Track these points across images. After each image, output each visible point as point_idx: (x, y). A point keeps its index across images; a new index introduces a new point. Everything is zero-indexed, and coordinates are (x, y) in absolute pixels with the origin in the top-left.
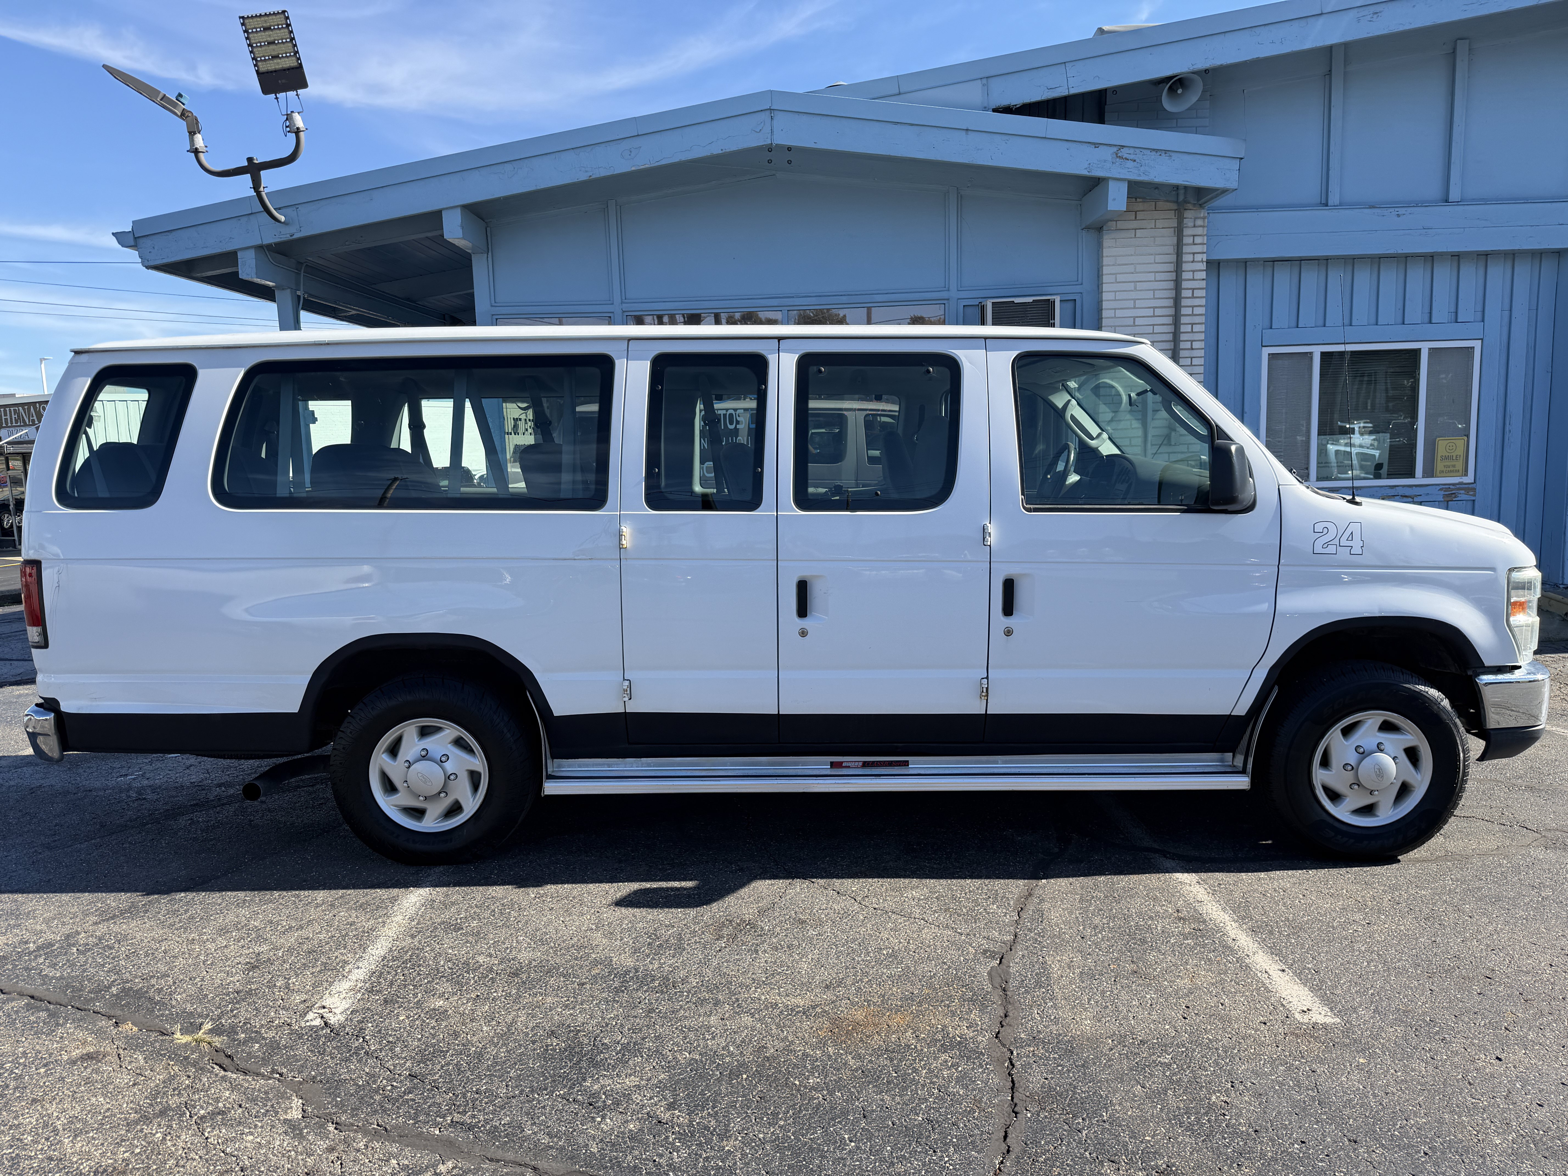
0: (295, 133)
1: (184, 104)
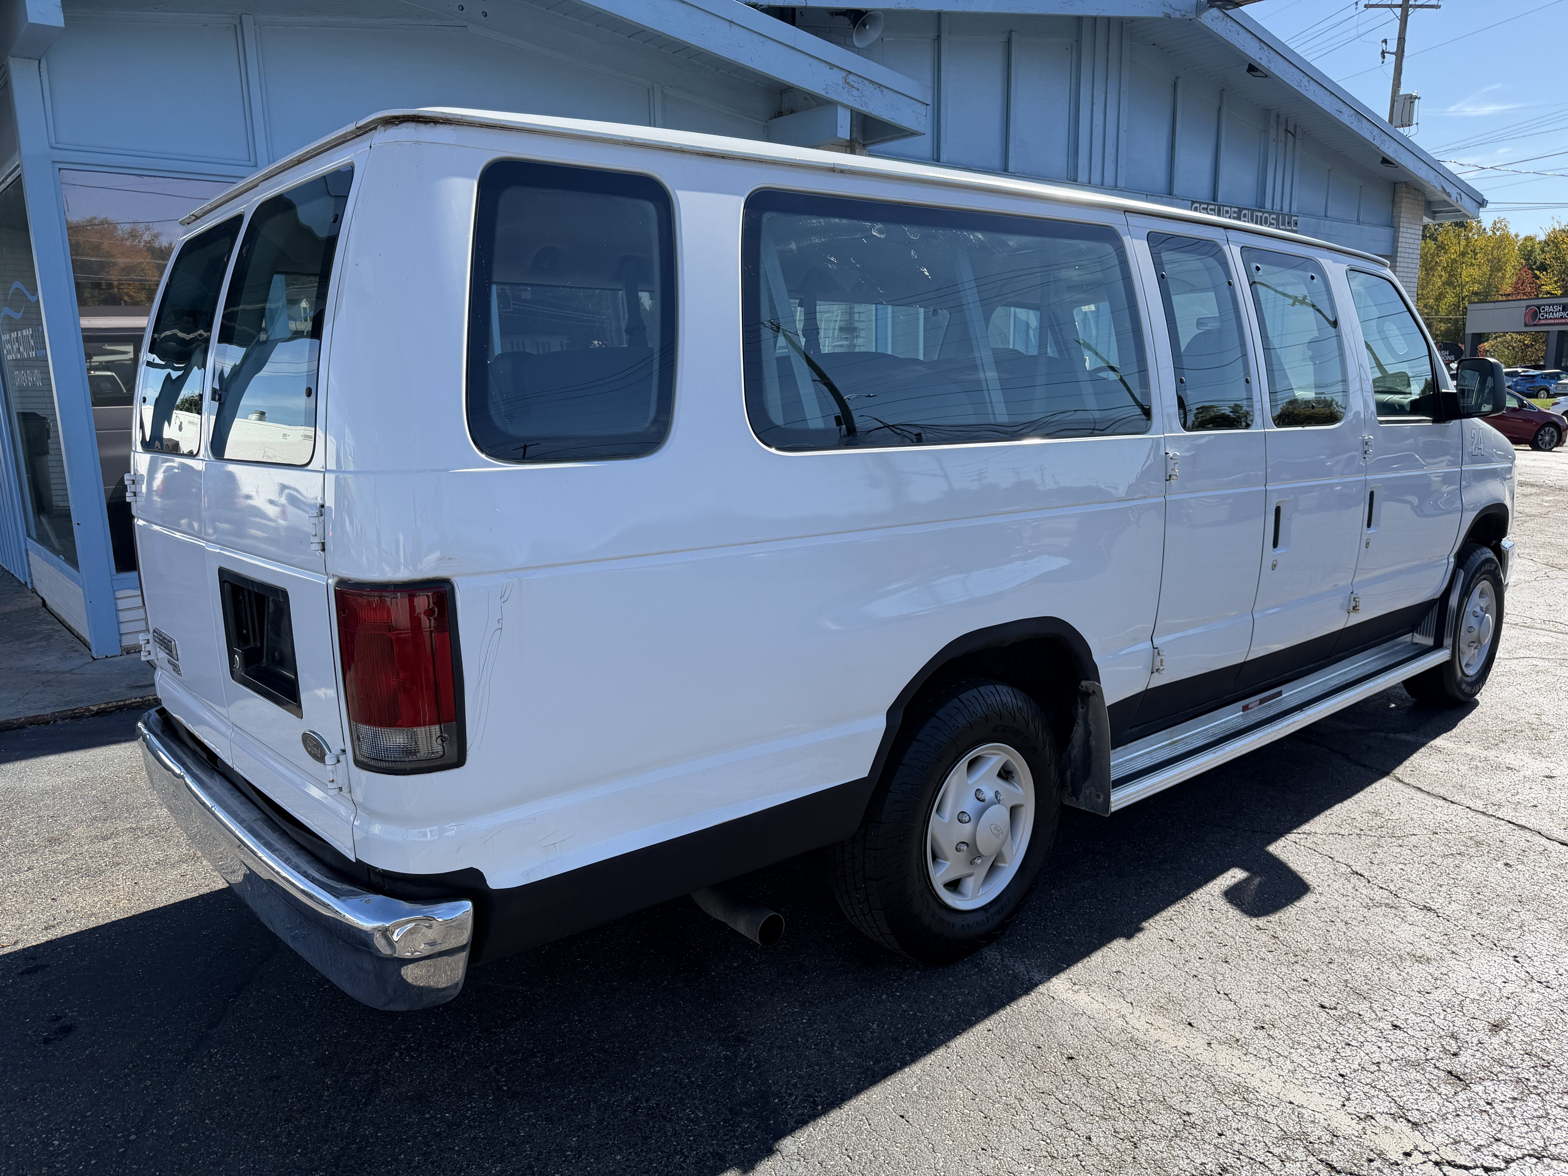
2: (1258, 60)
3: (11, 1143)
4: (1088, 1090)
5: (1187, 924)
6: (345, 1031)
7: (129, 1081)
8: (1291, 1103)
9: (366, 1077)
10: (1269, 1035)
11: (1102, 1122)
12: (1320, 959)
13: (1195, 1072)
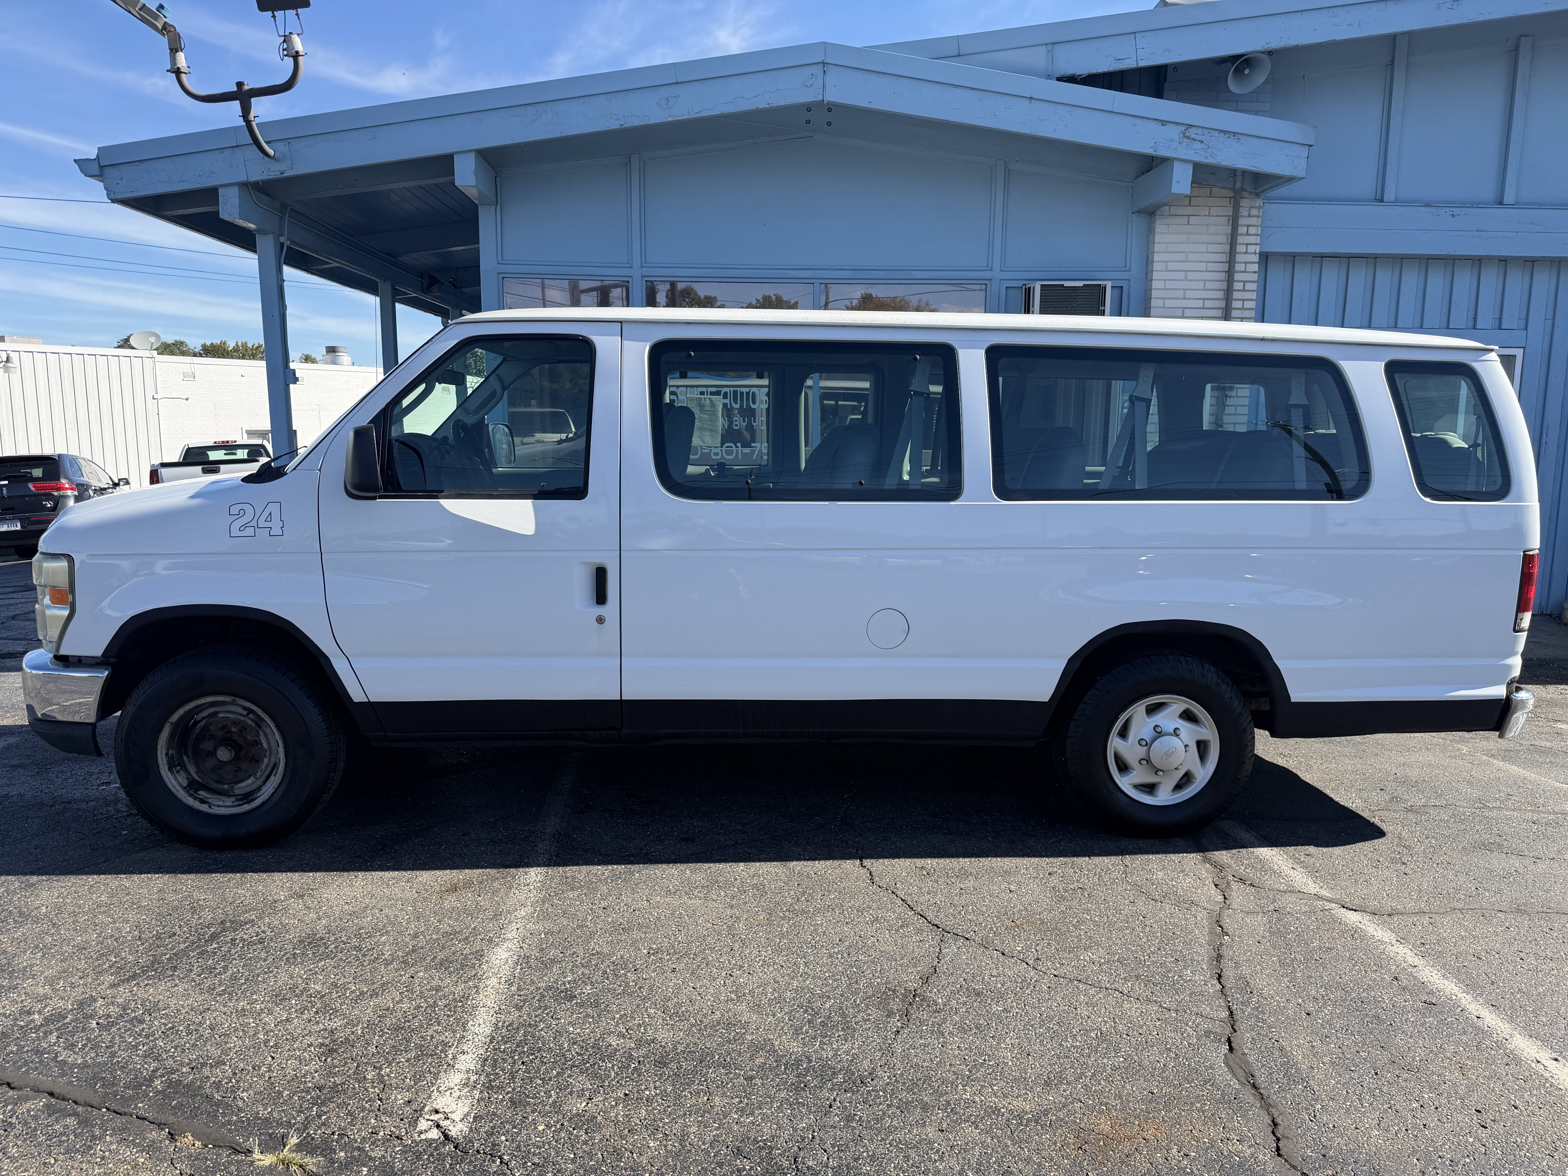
0: (293, 57)
1: (165, 17)
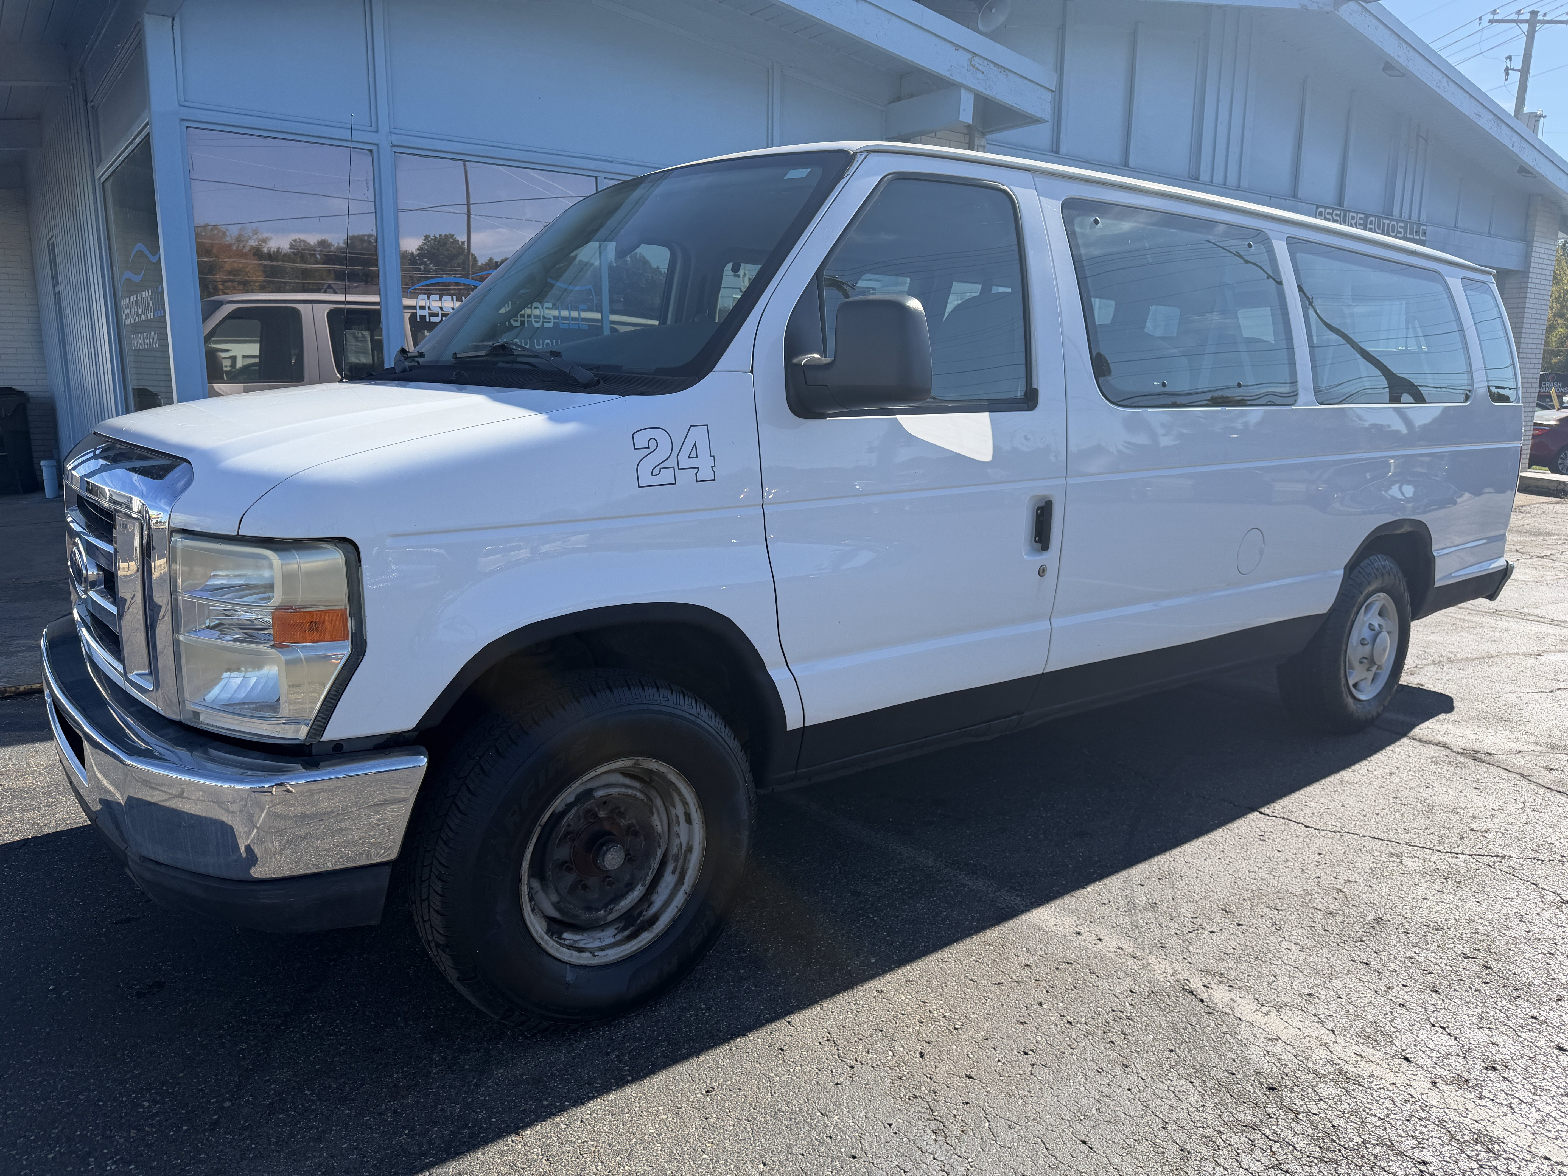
2: (1396, 58)
3: (99, 1100)
4: (1299, 1127)
5: (1382, 946)
6: (453, 1005)
7: (224, 1043)
8: (1547, 1158)
9: (478, 1055)
10: (1504, 1077)
11: (1322, 1165)
12: (1546, 995)
13: (1423, 1115)
